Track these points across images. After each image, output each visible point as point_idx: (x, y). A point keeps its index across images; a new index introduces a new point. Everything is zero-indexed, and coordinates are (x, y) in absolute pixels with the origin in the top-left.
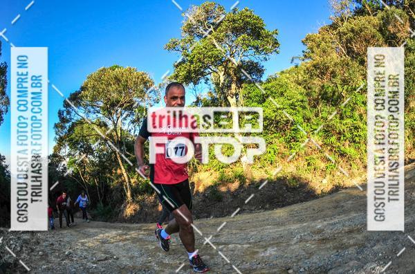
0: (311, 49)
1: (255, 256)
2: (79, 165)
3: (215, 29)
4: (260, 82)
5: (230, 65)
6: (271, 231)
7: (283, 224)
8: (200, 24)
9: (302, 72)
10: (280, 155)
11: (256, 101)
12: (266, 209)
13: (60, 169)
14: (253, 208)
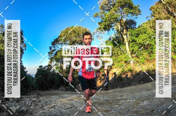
0: (154, 12)
1: (139, 105)
2: (60, 69)
3: (113, 7)
4: (135, 28)
5: (122, 22)
6: (145, 93)
7: (149, 90)
8: (106, 5)
9: (152, 23)
10: (146, 60)
11: (135, 36)
12: (141, 84)
13: (52, 71)
14: (136, 84)
